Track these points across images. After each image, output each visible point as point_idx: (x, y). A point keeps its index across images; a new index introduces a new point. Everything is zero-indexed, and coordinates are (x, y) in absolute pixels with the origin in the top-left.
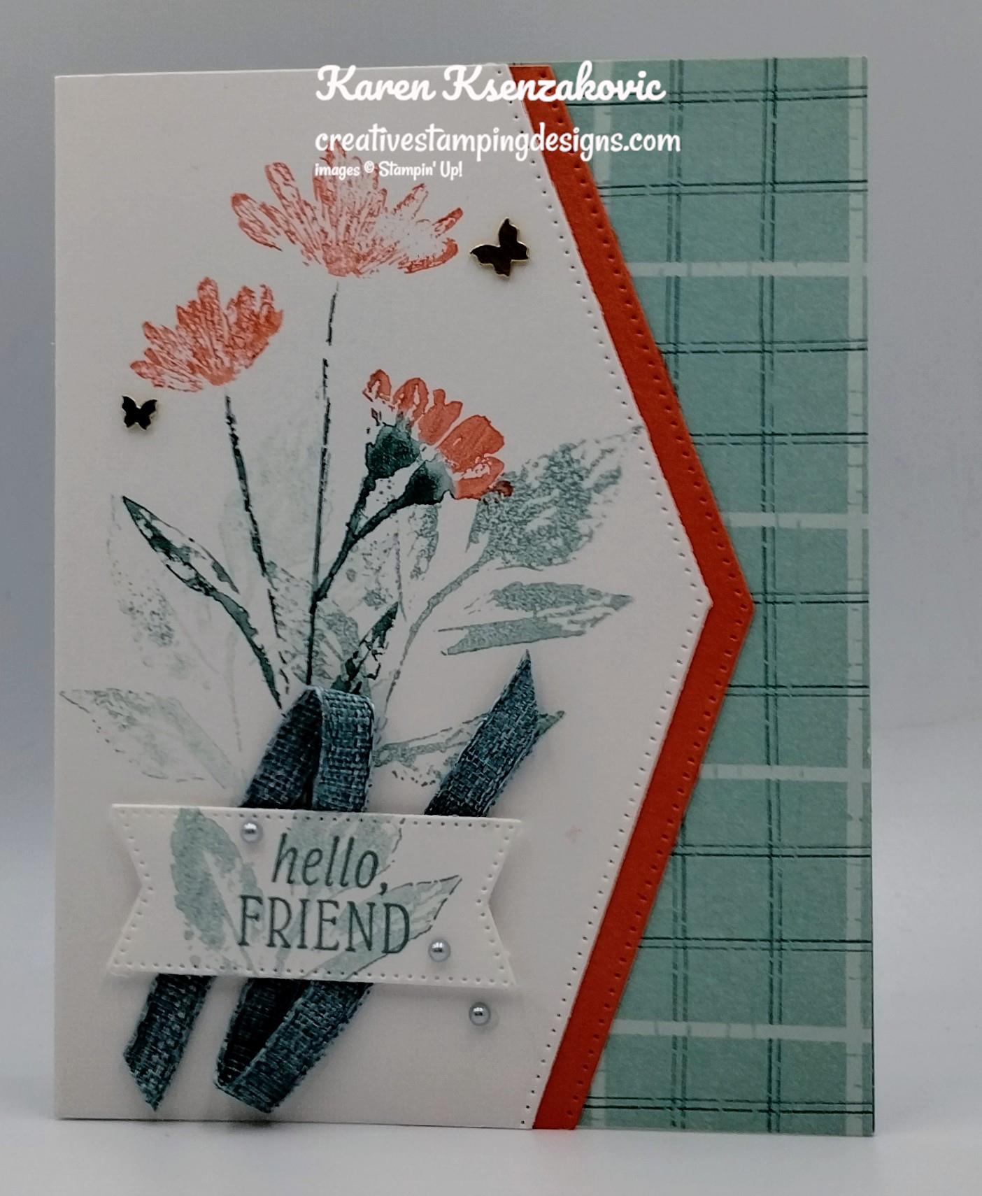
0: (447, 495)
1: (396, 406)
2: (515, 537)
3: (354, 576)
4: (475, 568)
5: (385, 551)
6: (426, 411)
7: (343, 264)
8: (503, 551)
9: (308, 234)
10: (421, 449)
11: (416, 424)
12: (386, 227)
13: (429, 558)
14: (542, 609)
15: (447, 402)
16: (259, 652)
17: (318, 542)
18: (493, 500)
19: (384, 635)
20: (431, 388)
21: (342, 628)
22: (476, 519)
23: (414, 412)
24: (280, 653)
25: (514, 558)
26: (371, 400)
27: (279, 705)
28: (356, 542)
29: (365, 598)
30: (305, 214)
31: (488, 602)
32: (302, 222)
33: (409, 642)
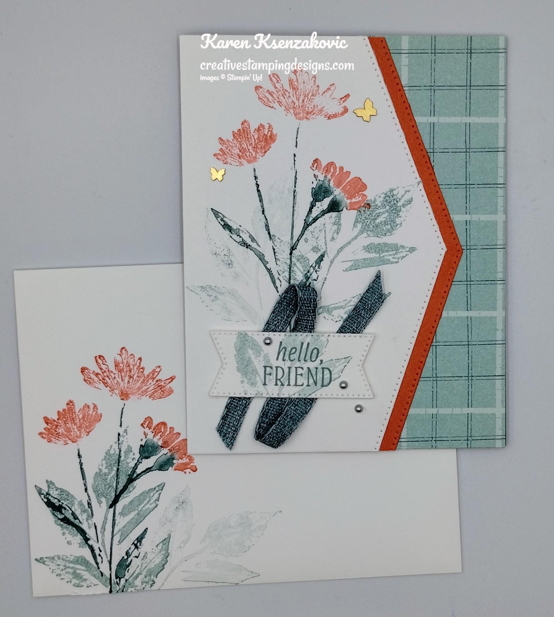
0: (345, 208)
1: (324, 173)
2: (372, 225)
3: (307, 240)
4: (356, 237)
5: (320, 231)
6: (336, 175)
7: (301, 115)
8: (367, 230)
9: (287, 103)
10: (334, 190)
11: (332, 180)
12: (318, 101)
13: (338, 233)
14: (382, 253)
15: (344, 171)
16: (269, 270)
17: (293, 227)
18: (363, 211)
19: (320, 263)
20: (338, 166)
21: (303, 261)
22: (356, 218)
23: (331, 175)
24: (278, 271)
25: (371, 233)
26: (314, 170)
27: (278, 292)
28: (308, 227)
29: (312, 249)
30: (286, 95)
31: (361, 250)
32: (284, 98)
33: (330, 266)
